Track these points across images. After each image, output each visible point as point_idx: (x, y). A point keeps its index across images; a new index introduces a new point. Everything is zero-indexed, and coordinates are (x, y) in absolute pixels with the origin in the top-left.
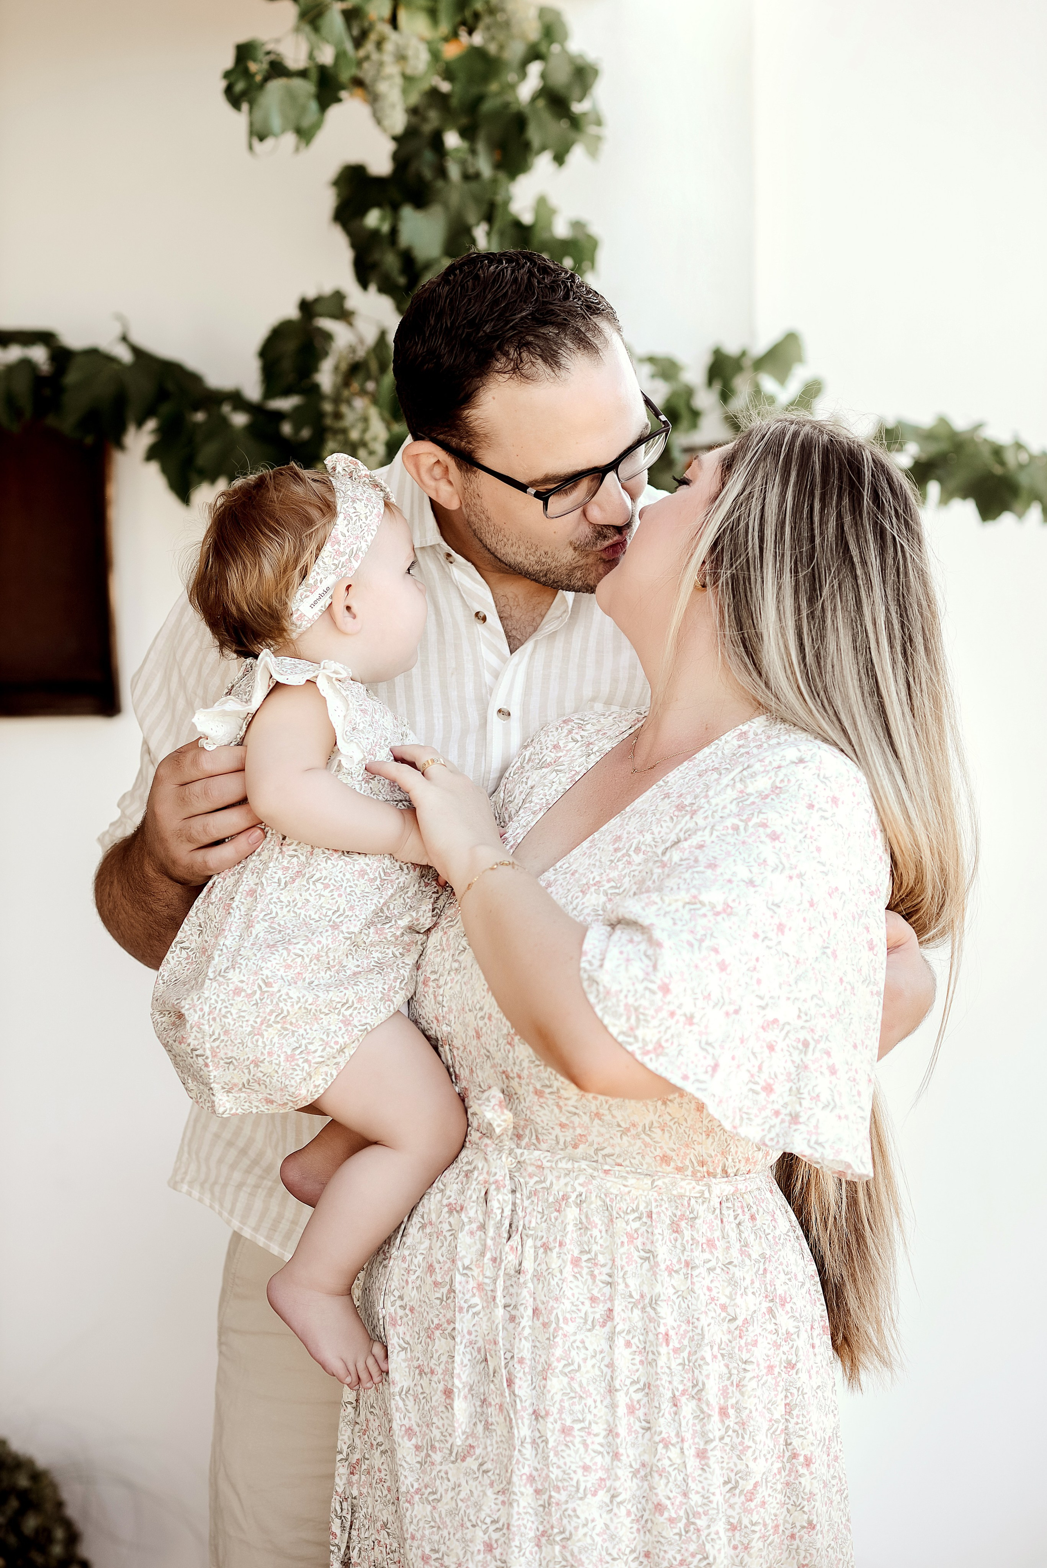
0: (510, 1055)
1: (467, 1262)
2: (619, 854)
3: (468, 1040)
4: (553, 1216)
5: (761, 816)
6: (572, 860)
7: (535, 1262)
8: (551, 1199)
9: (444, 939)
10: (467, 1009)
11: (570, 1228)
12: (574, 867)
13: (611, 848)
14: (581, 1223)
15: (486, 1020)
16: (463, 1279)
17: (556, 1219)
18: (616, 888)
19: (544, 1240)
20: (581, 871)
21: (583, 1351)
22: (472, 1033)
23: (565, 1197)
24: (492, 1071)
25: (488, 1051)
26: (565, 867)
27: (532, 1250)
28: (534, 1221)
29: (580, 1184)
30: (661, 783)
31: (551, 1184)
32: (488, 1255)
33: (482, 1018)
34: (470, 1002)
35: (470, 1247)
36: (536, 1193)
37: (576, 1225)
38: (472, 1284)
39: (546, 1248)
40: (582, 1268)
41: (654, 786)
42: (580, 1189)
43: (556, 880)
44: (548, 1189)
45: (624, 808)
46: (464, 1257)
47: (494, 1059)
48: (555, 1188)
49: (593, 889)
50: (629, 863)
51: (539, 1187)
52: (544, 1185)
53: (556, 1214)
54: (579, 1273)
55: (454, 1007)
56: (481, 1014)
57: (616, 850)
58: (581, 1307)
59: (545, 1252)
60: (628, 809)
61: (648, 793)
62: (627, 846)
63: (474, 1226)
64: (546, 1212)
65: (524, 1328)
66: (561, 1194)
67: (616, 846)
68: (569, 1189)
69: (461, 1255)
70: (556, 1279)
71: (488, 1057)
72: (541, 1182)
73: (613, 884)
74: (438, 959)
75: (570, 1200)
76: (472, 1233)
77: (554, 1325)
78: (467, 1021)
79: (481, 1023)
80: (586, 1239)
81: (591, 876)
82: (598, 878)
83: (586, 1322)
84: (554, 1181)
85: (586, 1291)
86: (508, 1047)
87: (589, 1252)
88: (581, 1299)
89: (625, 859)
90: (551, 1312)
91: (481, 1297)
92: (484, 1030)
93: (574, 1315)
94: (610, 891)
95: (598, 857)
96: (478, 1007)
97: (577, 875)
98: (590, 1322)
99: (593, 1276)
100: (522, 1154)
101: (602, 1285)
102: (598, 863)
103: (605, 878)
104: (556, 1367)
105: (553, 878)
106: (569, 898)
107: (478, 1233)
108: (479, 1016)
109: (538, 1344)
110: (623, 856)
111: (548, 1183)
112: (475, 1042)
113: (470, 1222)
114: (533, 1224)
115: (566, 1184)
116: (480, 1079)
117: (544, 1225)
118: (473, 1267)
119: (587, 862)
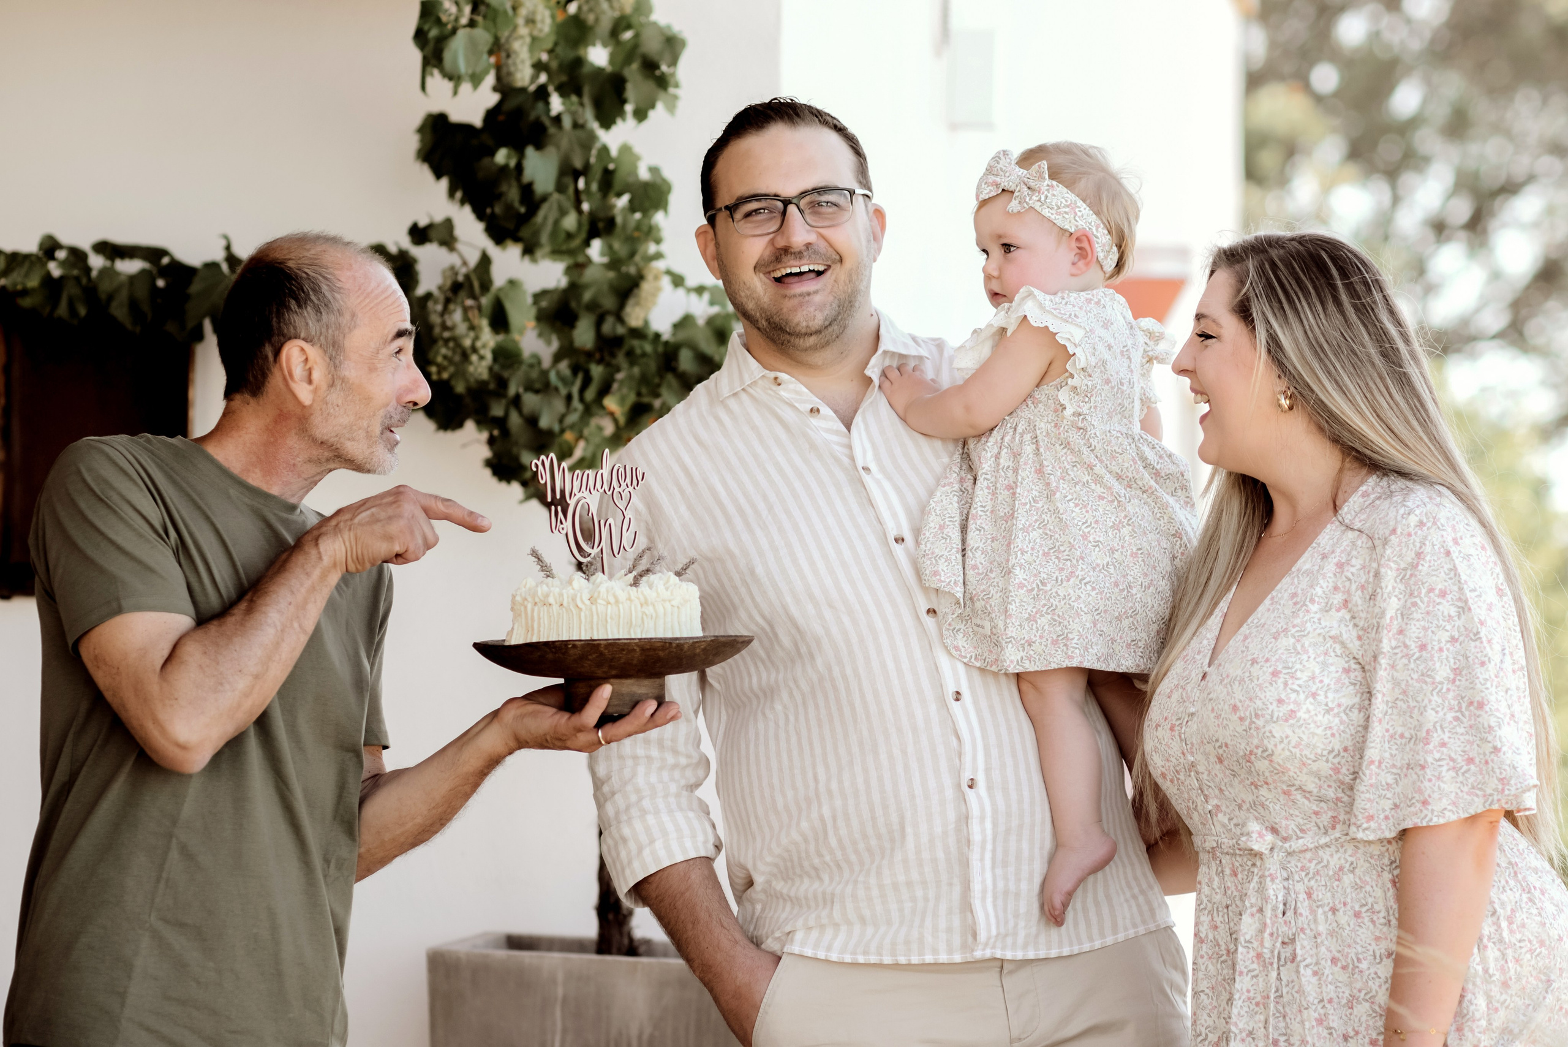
0: (1253, 769)
1: (1248, 937)
2: (1298, 606)
3: (1211, 766)
4: (1335, 885)
5: (1426, 585)
6: (1259, 615)
7: (1326, 922)
8: (1331, 873)
9: (1184, 694)
10: (1205, 741)
11: (1348, 890)
12: (1262, 621)
13: (1291, 603)
14: (1356, 884)
15: (1224, 748)
16: (1245, 950)
17: (1338, 886)
18: (1301, 631)
19: (1331, 905)
20: (1269, 623)
21: (1377, 980)
22: (1213, 759)
23: (1341, 869)
24: (1241, 786)
25: (1233, 771)
26: (1255, 621)
27: (1323, 917)
28: (1320, 894)
29: (1351, 856)
30: (1314, 545)
31: (1328, 862)
32: (1268, 931)
33: (1220, 747)
34: (1207, 736)
35: (1251, 925)
36: (1318, 873)
37: (1352, 887)
38: (1252, 954)
39: (1334, 910)
40: (1363, 918)
41: (1310, 549)
42: (1350, 859)
43: (1250, 633)
44: (1326, 866)
45: (1290, 569)
46: (1246, 933)
47: (1239, 775)
48: (1332, 863)
49: (1282, 635)
50: (1308, 611)
51: (1319, 867)
52: (1322, 864)
53: (1337, 883)
54: (1362, 922)
55: (1195, 742)
56: (1218, 744)
57: (1295, 604)
58: (1369, 947)
59: (1334, 913)
60: (1293, 569)
61: (1306, 555)
62: (1303, 599)
63: (1255, 910)
64: (1328, 884)
65: (1327, 976)
66: (1338, 866)
67: (1294, 600)
68: (1343, 861)
69: (1243, 932)
70: (1346, 931)
71: (1234, 775)
72: (1319, 863)
73: (1297, 629)
74: (1181, 709)
75: (1345, 870)
76: (1252, 915)
77: (1351, 966)
78: (1207, 751)
79: (1221, 751)
80: (1362, 895)
81: (1280, 626)
82: (1285, 627)
83: (1375, 958)
84: (1330, 859)
85: (1370, 934)
86: (1248, 764)
87: (1366, 904)
88: (1368, 942)
89: (1303, 609)
90: (1347, 957)
91: (1259, 963)
92: (1225, 755)
93: (1365, 955)
94: (1297, 634)
95: (1280, 611)
96: (1214, 739)
97: (1266, 626)
98: (1378, 957)
99: (1373, 921)
100: (1290, 847)
101: (1381, 927)
102: (1282, 616)
103: (1290, 625)
104: (1359, 997)
105: (1248, 632)
106: (1264, 644)
107: (1258, 915)
108: (1217, 746)
109: (1339, 984)
110: (1302, 606)
111: (1325, 862)
112: (1218, 766)
113: (1252, 906)
114: (1320, 896)
115: (1339, 859)
116: (1233, 795)
117: (1329, 894)
118: (1253, 941)
119: (1273, 616)
